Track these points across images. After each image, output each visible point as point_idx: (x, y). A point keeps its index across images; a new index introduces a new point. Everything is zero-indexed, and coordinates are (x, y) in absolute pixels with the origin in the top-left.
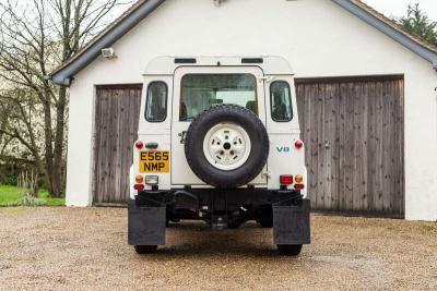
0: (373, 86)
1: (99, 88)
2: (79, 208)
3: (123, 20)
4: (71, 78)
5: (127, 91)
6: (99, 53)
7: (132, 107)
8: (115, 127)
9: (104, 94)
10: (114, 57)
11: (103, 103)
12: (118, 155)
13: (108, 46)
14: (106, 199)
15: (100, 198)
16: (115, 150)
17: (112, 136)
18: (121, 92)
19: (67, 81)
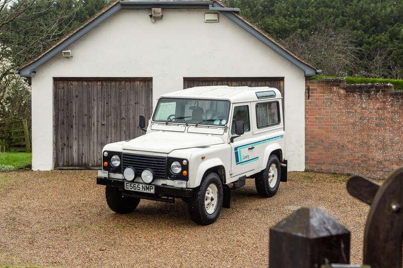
0: (263, 84)
3: (80, 30)
5: (80, 83)
7: (85, 95)
8: (71, 110)
10: (71, 57)
11: (60, 91)
12: (74, 131)
14: (66, 164)
15: (61, 163)
16: (72, 127)
17: (69, 116)
18: (75, 83)
19: (33, 74)
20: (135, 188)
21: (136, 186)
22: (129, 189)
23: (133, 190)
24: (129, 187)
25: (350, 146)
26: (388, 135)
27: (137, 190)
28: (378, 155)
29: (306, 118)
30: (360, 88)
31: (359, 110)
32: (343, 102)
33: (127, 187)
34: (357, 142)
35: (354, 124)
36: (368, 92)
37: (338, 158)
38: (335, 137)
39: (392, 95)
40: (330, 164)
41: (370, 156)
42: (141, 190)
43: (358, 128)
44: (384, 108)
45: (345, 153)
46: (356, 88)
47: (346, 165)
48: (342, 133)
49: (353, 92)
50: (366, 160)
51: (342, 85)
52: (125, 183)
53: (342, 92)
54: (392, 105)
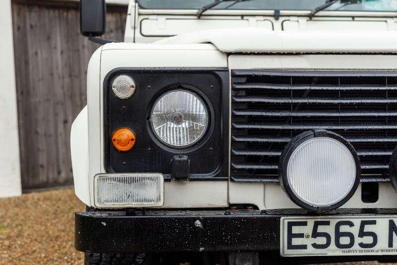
20: (345, 240)
21: (355, 230)
22: (311, 251)
23: (333, 251)
24: (309, 242)
27: (356, 251)
33: (296, 241)
42: (381, 248)
52: (284, 221)
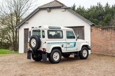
0: (79, 28)
1: (25, 29)
2: (22, 54)
3: (29, 16)
4: (19, 27)
6: (25, 22)
9: (26, 30)
10: (28, 23)
11: (26, 32)
13: (27, 21)
15: (26, 51)
19: (18, 28)
25: (103, 46)
26: (113, 42)
28: (110, 48)
29: (91, 38)
30: (105, 28)
31: (105, 35)
32: (101, 33)
34: (105, 45)
35: (104, 39)
36: (108, 29)
37: (100, 50)
38: (99, 43)
39: (114, 30)
40: (98, 52)
41: (109, 49)
43: (105, 40)
44: (112, 34)
45: (102, 48)
46: (104, 28)
47: (102, 52)
48: (101, 42)
49: (104, 29)
50: (107, 50)
51: (101, 27)
53: (101, 29)
54: (114, 33)
